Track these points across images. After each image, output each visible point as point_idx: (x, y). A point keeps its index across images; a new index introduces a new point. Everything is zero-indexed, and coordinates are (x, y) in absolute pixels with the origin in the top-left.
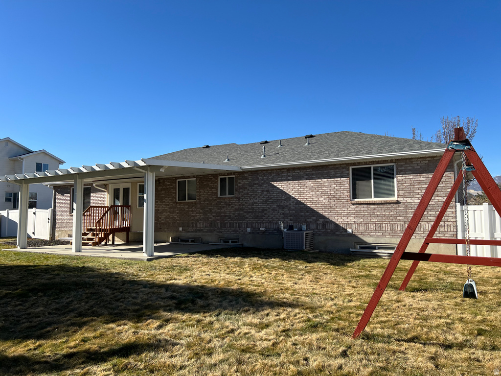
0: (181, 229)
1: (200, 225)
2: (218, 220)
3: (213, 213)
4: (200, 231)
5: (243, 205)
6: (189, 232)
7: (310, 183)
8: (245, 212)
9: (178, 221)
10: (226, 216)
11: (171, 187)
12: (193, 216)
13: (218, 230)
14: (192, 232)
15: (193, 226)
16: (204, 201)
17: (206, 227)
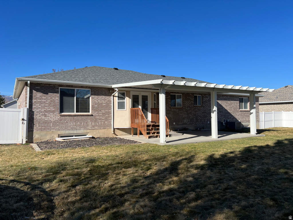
0: (174, 123)
1: (185, 121)
2: (194, 118)
3: (192, 114)
4: (185, 124)
5: (206, 110)
6: (179, 125)
7: (229, 102)
8: (207, 114)
9: (172, 119)
10: (198, 116)
11: (168, 98)
12: (181, 116)
13: (195, 123)
14: (181, 125)
15: (181, 122)
16: (187, 107)
17: (188, 122)
